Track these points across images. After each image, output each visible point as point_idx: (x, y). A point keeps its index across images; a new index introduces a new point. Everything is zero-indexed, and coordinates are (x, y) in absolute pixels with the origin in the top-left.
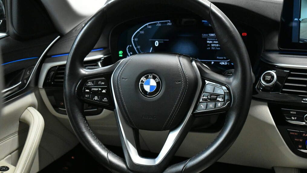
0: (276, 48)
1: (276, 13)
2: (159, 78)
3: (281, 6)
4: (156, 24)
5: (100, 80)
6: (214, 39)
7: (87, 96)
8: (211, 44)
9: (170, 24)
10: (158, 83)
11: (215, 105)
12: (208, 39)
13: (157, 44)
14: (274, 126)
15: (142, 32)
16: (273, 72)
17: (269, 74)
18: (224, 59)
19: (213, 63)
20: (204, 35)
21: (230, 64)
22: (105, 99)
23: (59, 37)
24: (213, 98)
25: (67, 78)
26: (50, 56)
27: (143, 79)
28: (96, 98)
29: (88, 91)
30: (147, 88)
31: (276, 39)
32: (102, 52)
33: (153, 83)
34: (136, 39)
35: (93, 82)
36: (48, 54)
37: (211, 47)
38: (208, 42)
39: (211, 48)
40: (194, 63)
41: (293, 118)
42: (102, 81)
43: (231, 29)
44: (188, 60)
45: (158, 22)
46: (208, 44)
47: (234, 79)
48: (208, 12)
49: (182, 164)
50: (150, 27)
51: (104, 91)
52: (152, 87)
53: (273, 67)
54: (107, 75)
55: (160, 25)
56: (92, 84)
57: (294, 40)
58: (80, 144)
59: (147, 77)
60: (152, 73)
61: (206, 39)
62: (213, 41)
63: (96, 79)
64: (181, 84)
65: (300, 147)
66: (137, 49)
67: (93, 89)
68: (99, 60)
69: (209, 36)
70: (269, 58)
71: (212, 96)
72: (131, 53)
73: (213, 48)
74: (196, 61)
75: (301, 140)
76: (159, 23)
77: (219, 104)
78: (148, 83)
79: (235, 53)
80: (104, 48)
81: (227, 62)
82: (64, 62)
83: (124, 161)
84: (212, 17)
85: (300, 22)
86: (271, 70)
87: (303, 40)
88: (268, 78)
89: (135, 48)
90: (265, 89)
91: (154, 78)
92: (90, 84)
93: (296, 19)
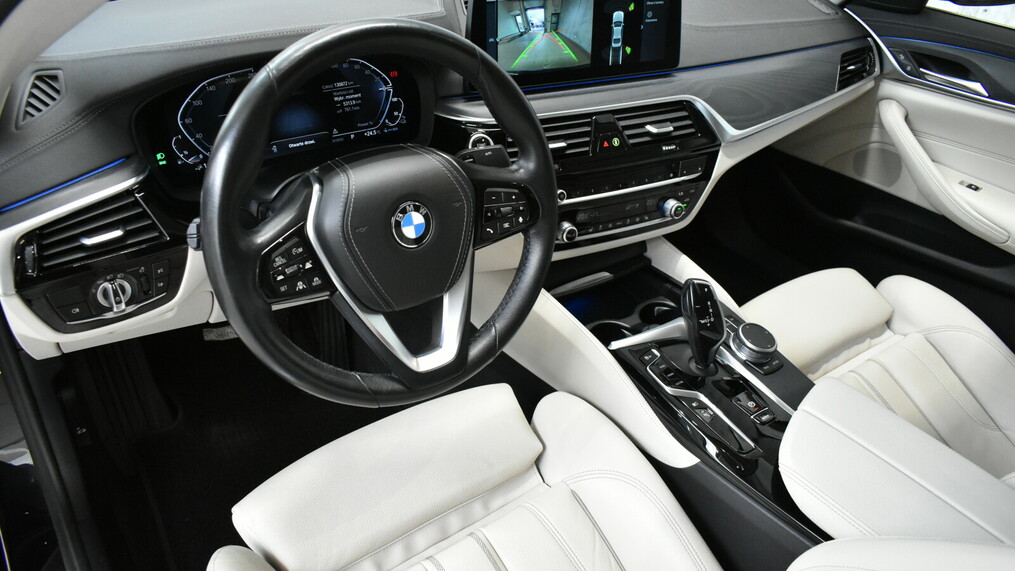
2: (426, 206)
4: (224, 78)
6: (345, 93)
8: (341, 102)
10: (426, 217)
12: (335, 94)
15: (198, 103)
18: (370, 126)
19: (352, 136)
20: (326, 87)
21: (382, 131)
30: (409, 232)
33: (418, 218)
34: (188, 121)
37: (342, 107)
38: (336, 99)
39: (343, 110)
45: (228, 74)
46: (337, 102)
50: (211, 88)
52: (417, 227)
55: (233, 80)
59: (404, 211)
61: (330, 95)
62: (344, 96)
66: (196, 140)
69: (334, 87)
72: (186, 153)
73: (347, 109)
76: (230, 78)
81: (376, 130)
85: (497, 43)
89: (192, 140)
91: (417, 209)
93: (491, 40)
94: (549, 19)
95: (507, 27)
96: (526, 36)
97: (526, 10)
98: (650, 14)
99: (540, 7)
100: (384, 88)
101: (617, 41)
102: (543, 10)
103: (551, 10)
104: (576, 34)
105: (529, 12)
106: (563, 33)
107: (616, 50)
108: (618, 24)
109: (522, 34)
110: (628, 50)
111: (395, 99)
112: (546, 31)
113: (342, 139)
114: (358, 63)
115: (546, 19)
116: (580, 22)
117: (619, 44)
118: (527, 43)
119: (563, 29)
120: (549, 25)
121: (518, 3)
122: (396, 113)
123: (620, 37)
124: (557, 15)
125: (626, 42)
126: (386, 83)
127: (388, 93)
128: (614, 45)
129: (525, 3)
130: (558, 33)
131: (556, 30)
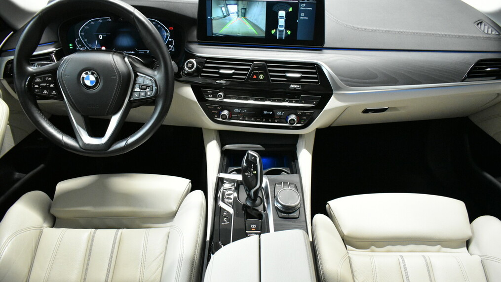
0: (196, 40)
1: (193, 12)
2: (97, 74)
3: (197, 6)
4: (98, 20)
5: (46, 77)
7: (36, 91)
9: (110, 20)
10: (96, 78)
11: (146, 93)
13: (101, 37)
14: (196, 102)
15: (87, 27)
16: (193, 61)
17: (190, 62)
19: (148, 52)
22: (54, 92)
23: (12, 32)
24: (144, 88)
25: (16, 76)
26: (6, 51)
27: (84, 75)
28: (45, 92)
29: (37, 86)
30: (88, 83)
31: (195, 33)
32: (53, 46)
33: (92, 78)
34: (82, 34)
35: (40, 78)
36: (4, 49)
40: (126, 59)
41: (210, 96)
42: (49, 77)
43: (153, 31)
44: (120, 57)
45: (100, 18)
47: (158, 73)
48: (132, 17)
49: (124, 141)
50: (93, 23)
51: (52, 86)
52: (91, 82)
53: (194, 57)
54: (53, 72)
55: (101, 21)
56: (41, 81)
57: (209, 34)
58: (36, 130)
59: (86, 74)
60: (91, 70)
63: (43, 76)
64: (116, 78)
65: (216, 116)
67: (41, 85)
68: (52, 52)
70: (191, 48)
71: (143, 87)
72: (80, 45)
74: (129, 57)
75: (216, 112)
76: (100, 20)
77: (149, 93)
78: (88, 79)
79: (158, 51)
80: (55, 42)
82: (12, 57)
83: (77, 142)
84: (136, 21)
85: (212, 19)
86: (192, 59)
87: (215, 34)
88: (190, 65)
89: (83, 41)
90: (189, 74)
91: (93, 74)
92: (38, 80)
93: (209, 17)
94: (240, 11)
95: (217, 12)
96: (227, 18)
97: (227, 5)
98: (303, 14)
99: (235, 4)
100: (166, 34)
101: (281, 26)
102: (236, 6)
103: (241, 6)
104: (256, 20)
105: (228, 6)
106: (249, 19)
107: (281, 31)
108: (282, 17)
109: (225, 17)
110: (289, 32)
111: (170, 40)
112: (238, 16)
113: (143, 52)
114: (155, 21)
115: (238, 11)
116: (258, 14)
117: (283, 29)
118: (228, 21)
119: (248, 16)
120: (240, 14)
121: (223, 1)
122: (170, 46)
123: (283, 24)
124: (245, 9)
125: (287, 27)
126: (167, 32)
127: (167, 36)
128: (279, 28)
129: (227, 2)
130: (245, 18)
131: (244, 17)
